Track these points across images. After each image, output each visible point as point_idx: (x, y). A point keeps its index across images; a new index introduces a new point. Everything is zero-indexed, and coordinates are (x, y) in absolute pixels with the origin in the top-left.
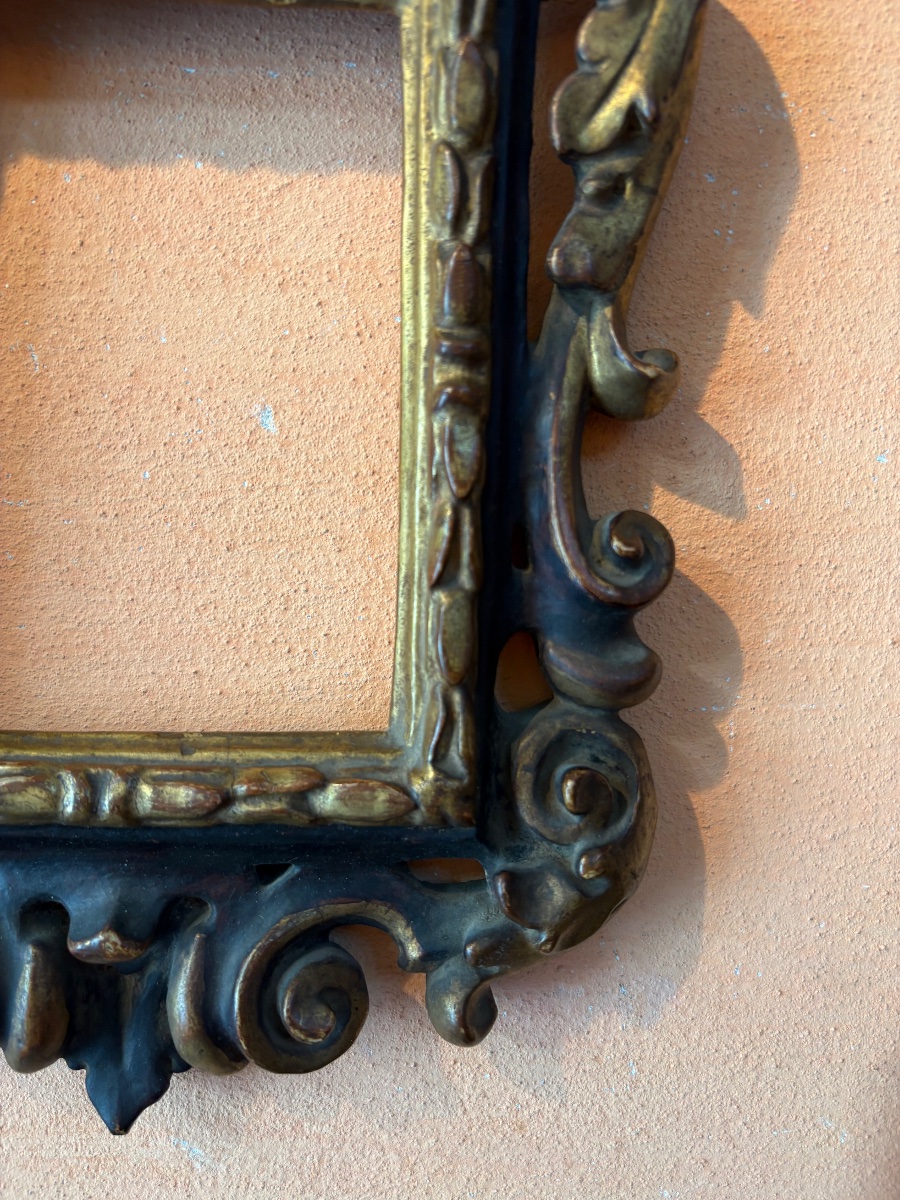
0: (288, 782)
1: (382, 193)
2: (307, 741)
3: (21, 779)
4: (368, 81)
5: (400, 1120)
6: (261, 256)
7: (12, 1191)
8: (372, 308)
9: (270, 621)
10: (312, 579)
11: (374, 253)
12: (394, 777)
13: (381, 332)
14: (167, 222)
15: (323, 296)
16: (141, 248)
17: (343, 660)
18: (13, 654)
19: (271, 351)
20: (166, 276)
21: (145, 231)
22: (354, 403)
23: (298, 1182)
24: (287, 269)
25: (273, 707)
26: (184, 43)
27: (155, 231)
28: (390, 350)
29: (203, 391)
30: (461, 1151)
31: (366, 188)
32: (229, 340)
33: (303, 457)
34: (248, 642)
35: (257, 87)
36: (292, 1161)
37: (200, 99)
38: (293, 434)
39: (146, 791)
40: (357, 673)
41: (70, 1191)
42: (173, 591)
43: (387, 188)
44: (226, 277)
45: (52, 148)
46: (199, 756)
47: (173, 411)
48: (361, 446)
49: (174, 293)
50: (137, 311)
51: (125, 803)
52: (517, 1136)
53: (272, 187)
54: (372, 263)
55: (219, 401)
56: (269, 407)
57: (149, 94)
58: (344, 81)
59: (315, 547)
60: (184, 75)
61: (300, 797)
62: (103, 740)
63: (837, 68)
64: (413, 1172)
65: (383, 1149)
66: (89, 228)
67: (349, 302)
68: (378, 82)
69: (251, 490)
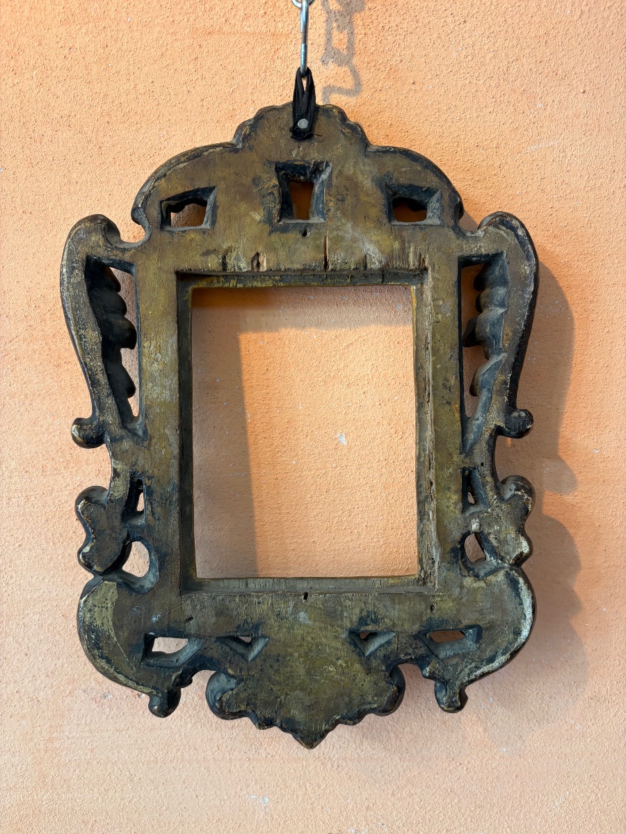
1: (390, 346)
4: (384, 300)
5: (396, 721)
6: (340, 373)
7: (237, 752)
8: (385, 394)
9: (344, 520)
10: (360, 503)
11: (386, 371)
13: (389, 404)
14: (302, 360)
15: (365, 389)
16: (291, 371)
17: (373, 536)
19: (344, 411)
20: (301, 382)
21: (293, 364)
22: (378, 432)
23: (354, 746)
24: (351, 378)
25: (345, 555)
27: (297, 364)
28: (393, 410)
29: (316, 428)
30: (420, 733)
31: (383, 344)
32: (327, 407)
33: (357, 454)
34: (335, 528)
35: (338, 304)
36: (351, 737)
37: (315, 309)
38: (353, 444)
40: (378, 541)
41: (261, 751)
42: (305, 508)
43: (392, 344)
44: (325, 382)
47: (304, 437)
48: (381, 449)
50: (289, 396)
52: (443, 726)
53: (344, 344)
54: (385, 375)
55: (323, 432)
56: (343, 435)
58: (374, 300)
59: (362, 490)
60: (309, 299)
63: (580, 290)
64: (400, 741)
65: (388, 732)
66: (270, 363)
67: (376, 392)
68: (389, 301)
69: (336, 467)
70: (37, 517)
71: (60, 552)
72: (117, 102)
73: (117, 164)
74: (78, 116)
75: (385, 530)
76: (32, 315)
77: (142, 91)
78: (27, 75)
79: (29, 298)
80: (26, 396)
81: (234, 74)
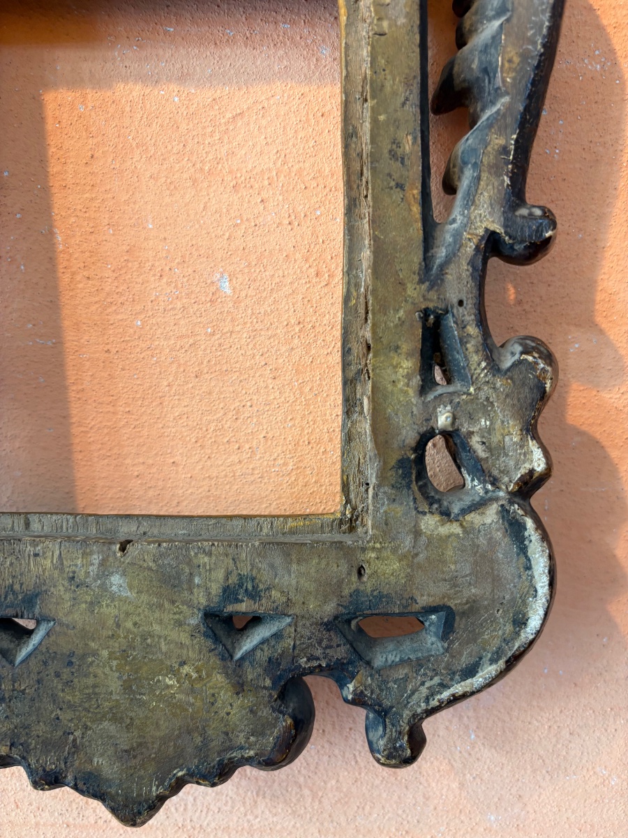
1: (308, 120)
4: (298, 38)
5: (312, 768)
6: (220, 166)
7: (47, 814)
8: (300, 204)
9: (226, 426)
10: (255, 397)
11: (301, 164)
13: (305, 222)
14: (153, 141)
15: (264, 195)
16: (134, 160)
17: (276, 455)
18: (45, 448)
19: (227, 235)
20: (152, 180)
21: (137, 147)
22: (286, 273)
23: (242, 809)
24: (239, 175)
25: (228, 487)
26: (166, 9)
27: (144, 148)
28: (312, 235)
29: (178, 263)
30: (354, 788)
31: (296, 117)
32: (197, 226)
33: (250, 311)
34: (210, 441)
35: (218, 42)
36: (238, 794)
37: (177, 50)
38: (243, 294)
40: (285, 464)
41: (87, 814)
42: (158, 406)
43: (311, 116)
44: (195, 181)
47: (157, 278)
48: (291, 304)
49: (158, 192)
50: (132, 205)
53: (228, 115)
54: (300, 171)
55: (190, 270)
56: (226, 276)
57: (140, 47)
58: (281, 38)
59: (257, 375)
60: (166, 32)
64: (320, 802)
65: (300, 787)
66: (97, 145)
67: (283, 200)
68: (306, 39)
69: (213, 334)
75: (297, 444)
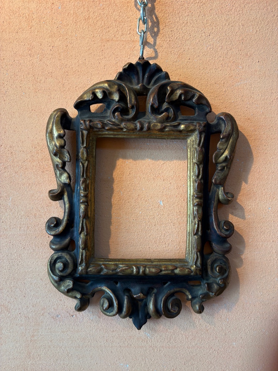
0: (171, 268)
2: (172, 261)
3: (127, 268)
4: (178, 145)
8: (179, 184)
9: (162, 238)
10: (169, 231)
12: (188, 267)
13: (181, 188)
14: (144, 170)
15: (171, 182)
16: (140, 174)
17: (174, 245)
18: (117, 244)
19: (162, 191)
20: (144, 179)
21: (140, 171)
22: (176, 200)
24: (164, 177)
25: (162, 254)
26: (147, 139)
27: (142, 171)
29: (150, 198)
30: (196, 335)
32: (155, 189)
33: (167, 209)
34: (158, 242)
35: (159, 146)
37: (150, 149)
38: (166, 205)
39: (147, 269)
40: (177, 247)
42: (145, 233)
44: (154, 179)
45: (125, 157)
46: (154, 263)
47: (145, 202)
48: (177, 207)
49: (145, 182)
50: (139, 185)
51: (144, 272)
52: (207, 332)
53: (162, 163)
54: (179, 176)
55: (153, 200)
56: (161, 201)
57: (141, 148)
58: (174, 145)
59: (169, 225)
60: (147, 145)
61: (172, 270)
62: (138, 260)
63: (260, 141)
66: (131, 171)
67: (175, 183)
69: (158, 215)
70: (32, 236)
71: (41, 251)
72: (71, 67)
73: (70, 91)
74: (55, 73)
75: (180, 242)
76: (33, 151)
77: (81, 63)
78: (36, 57)
79: (32, 144)
80: (29, 184)
81: (117, 56)
